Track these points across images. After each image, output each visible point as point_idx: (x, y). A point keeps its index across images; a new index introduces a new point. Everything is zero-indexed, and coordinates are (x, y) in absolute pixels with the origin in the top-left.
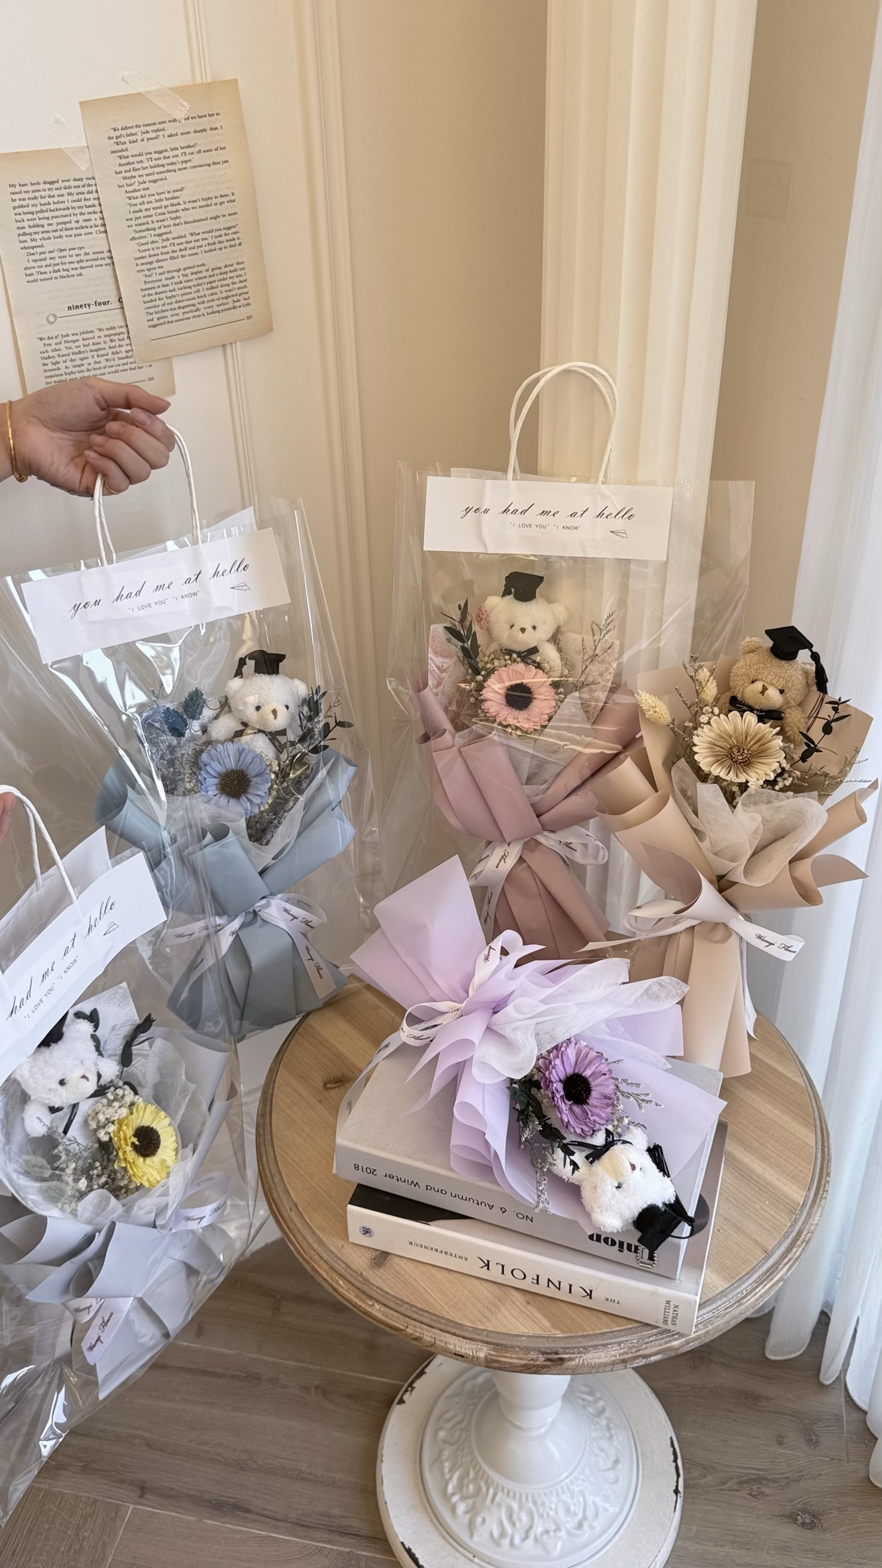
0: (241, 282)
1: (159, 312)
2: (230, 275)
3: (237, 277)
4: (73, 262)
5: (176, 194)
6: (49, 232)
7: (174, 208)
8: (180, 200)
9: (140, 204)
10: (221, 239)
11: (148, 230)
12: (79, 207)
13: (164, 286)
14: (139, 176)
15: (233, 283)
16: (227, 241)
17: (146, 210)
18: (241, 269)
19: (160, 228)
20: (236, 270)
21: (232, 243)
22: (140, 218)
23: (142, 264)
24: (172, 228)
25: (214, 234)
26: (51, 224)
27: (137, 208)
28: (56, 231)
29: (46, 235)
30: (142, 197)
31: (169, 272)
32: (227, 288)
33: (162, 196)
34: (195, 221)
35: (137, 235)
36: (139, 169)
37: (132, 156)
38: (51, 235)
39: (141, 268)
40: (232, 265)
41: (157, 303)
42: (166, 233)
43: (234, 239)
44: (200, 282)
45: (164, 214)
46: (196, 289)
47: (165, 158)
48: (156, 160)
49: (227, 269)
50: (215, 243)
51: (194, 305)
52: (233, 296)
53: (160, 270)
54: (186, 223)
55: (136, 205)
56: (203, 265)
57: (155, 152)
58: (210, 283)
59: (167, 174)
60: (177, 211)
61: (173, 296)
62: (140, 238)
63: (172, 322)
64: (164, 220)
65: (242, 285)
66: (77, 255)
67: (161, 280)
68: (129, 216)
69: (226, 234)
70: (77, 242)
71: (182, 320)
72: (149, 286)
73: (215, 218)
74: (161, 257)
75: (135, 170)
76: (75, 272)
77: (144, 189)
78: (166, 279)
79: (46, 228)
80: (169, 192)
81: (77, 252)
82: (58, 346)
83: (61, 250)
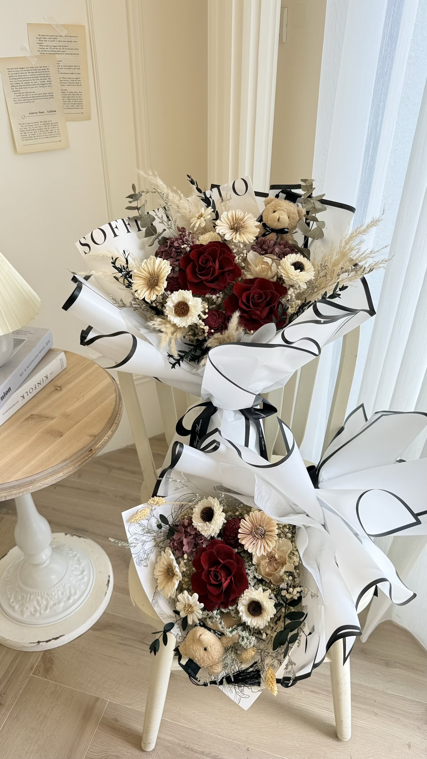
0: (80, 99)
2: (76, 96)
3: (79, 97)
10: (74, 82)
15: (77, 99)
20: (79, 95)
21: (78, 84)
25: (71, 79)
29: (21, 87)
32: (74, 100)
37: (45, 46)
50: (71, 83)
52: (77, 104)
73: (72, 73)
79: (21, 84)
82: (26, 127)
83: (26, 93)
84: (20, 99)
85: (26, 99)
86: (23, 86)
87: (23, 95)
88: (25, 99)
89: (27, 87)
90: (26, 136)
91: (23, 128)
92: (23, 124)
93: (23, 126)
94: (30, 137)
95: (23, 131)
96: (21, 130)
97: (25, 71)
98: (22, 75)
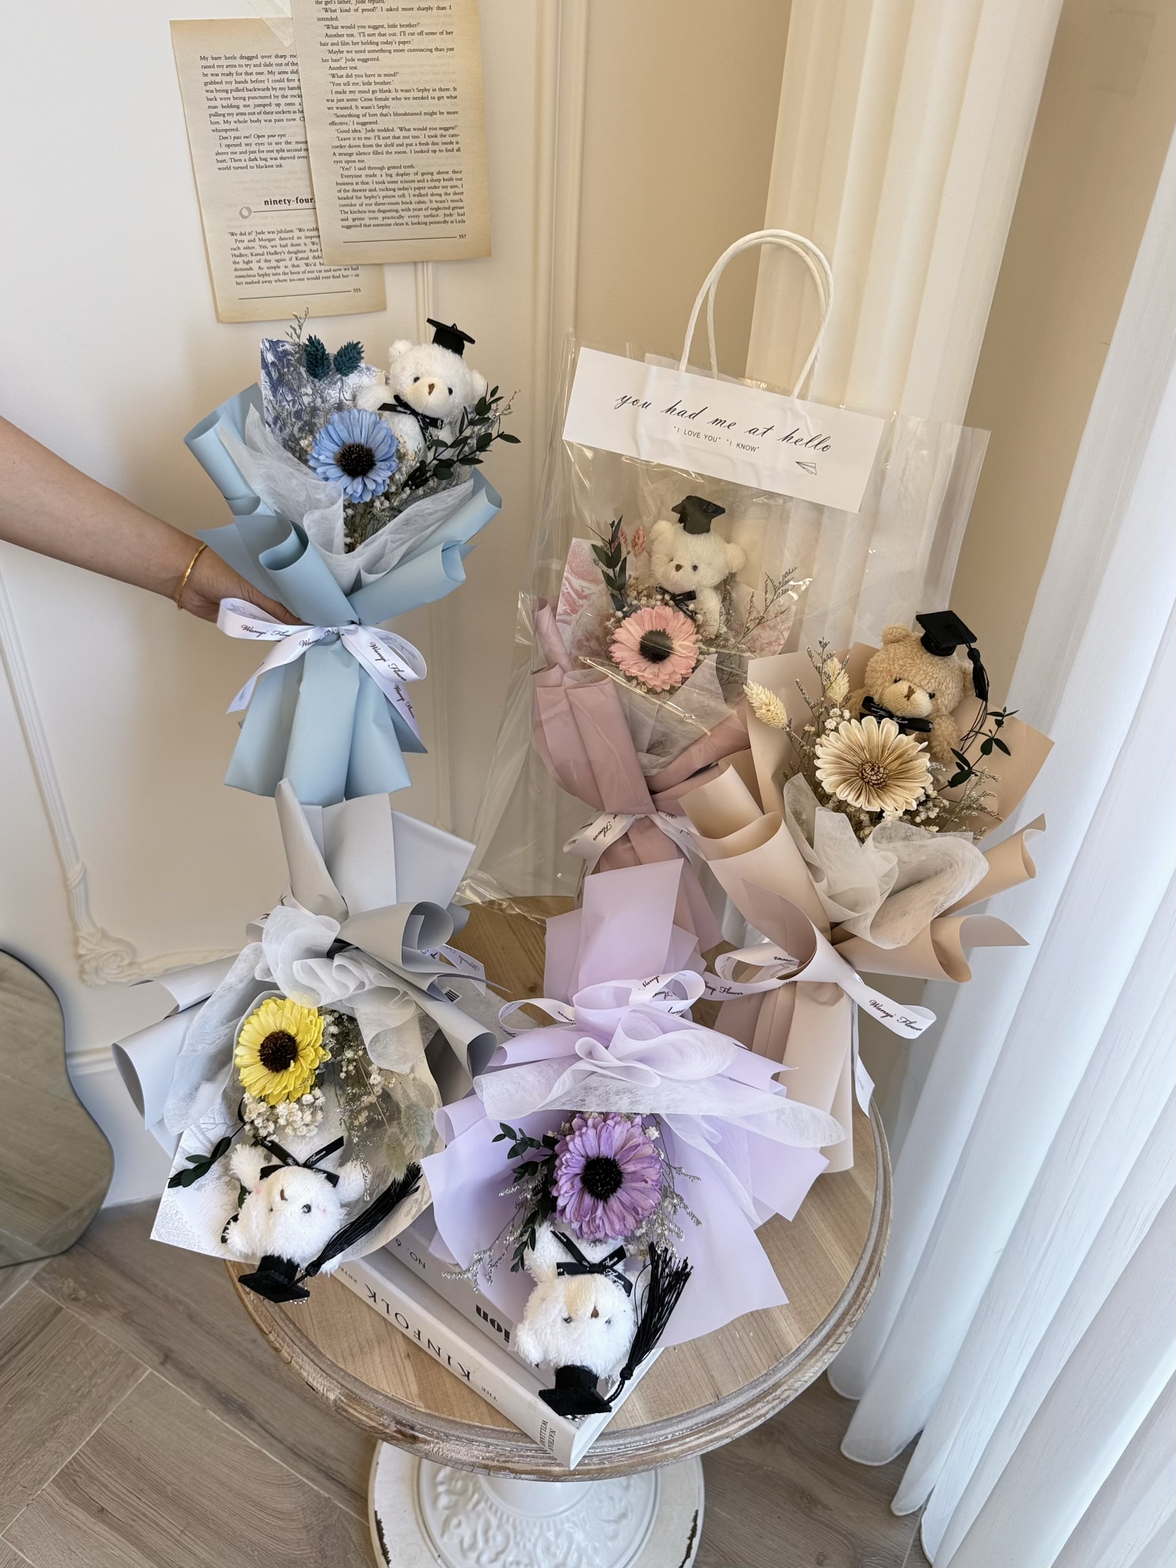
0: (455, 194)
1: (355, 212)
2: (443, 183)
3: (452, 187)
4: (272, 151)
5: (387, 79)
6: (245, 114)
7: (383, 95)
8: (392, 87)
9: (345, 84)
10: (435, 140)
11: (350, 115)
12: (280, 89)
13: (363, 183)
14: (348, 52)
15: (446, 194)
16: (443, 143)
17: (351, 92)
18: (457, 179)
19: (365, 115)
20: (451, 179)
21: (450, 147)
22: (343, 100)
23: (340, 154)
24: (379, 118)
25: (428, 133)
26: (248, 106)
27: (340, 89)
28: (254, 114)
29: (241, 118)
30: (348, 76)
31: (370, 168)
32: (438, 198)
33: (371, 79)
34: (406, 114)
35: (337, 120)
36: (348, 44)
37: (342, 27)
38: (247, 118)
39: (338, 158)
40: (447, 173)
41: (354, 201)
42: (370, 123)
43: (451, 143)
44: (406, 185)
45: (371, 100)
46: (401, 192)
47: (380, 35)
48: (369, 35)
49: (441, 177)
50: (427, 144)
51: (397, 211)
52: (445, 208)
53: (361, 165)
54: (396, 114)
55: (340, 85)
56: (412, 167)
57: (369, 27)
58: (419, 188)
59: (380, 55)
60: (387, 99)
61: (373, 197)
62: (341, 124)
63: (370, 226)
64: (370, 107)
65: (457, 197)
66: (277, 144)
67: (360, 176)
68: (330, 97)
69: (443, 136)
70: (278, 128)
71: (382, 225)
72: (346, 180)
73: (433, 114)
74: (362, 150)
75: (344, 44)
76: (273, 162)
77: (351, 68)
78: (367, 176)
79: (242, 110)
80: (380, 75)
81: (277, 139)
82: (251, 244)
83: (259, 137)
84: (237, 157)
85: (257, 155)
86: (250, 114)
87: (247, 145)
88: (252, 156)
89: (262, 117)
90: (250, 273)
91: (241, 245)
92: (241, 234)
93: (243, 241)
94: (263, 275)
95: (241, 255)
96: (234, 252)
97: (260, 65)
98: (248, 78)
